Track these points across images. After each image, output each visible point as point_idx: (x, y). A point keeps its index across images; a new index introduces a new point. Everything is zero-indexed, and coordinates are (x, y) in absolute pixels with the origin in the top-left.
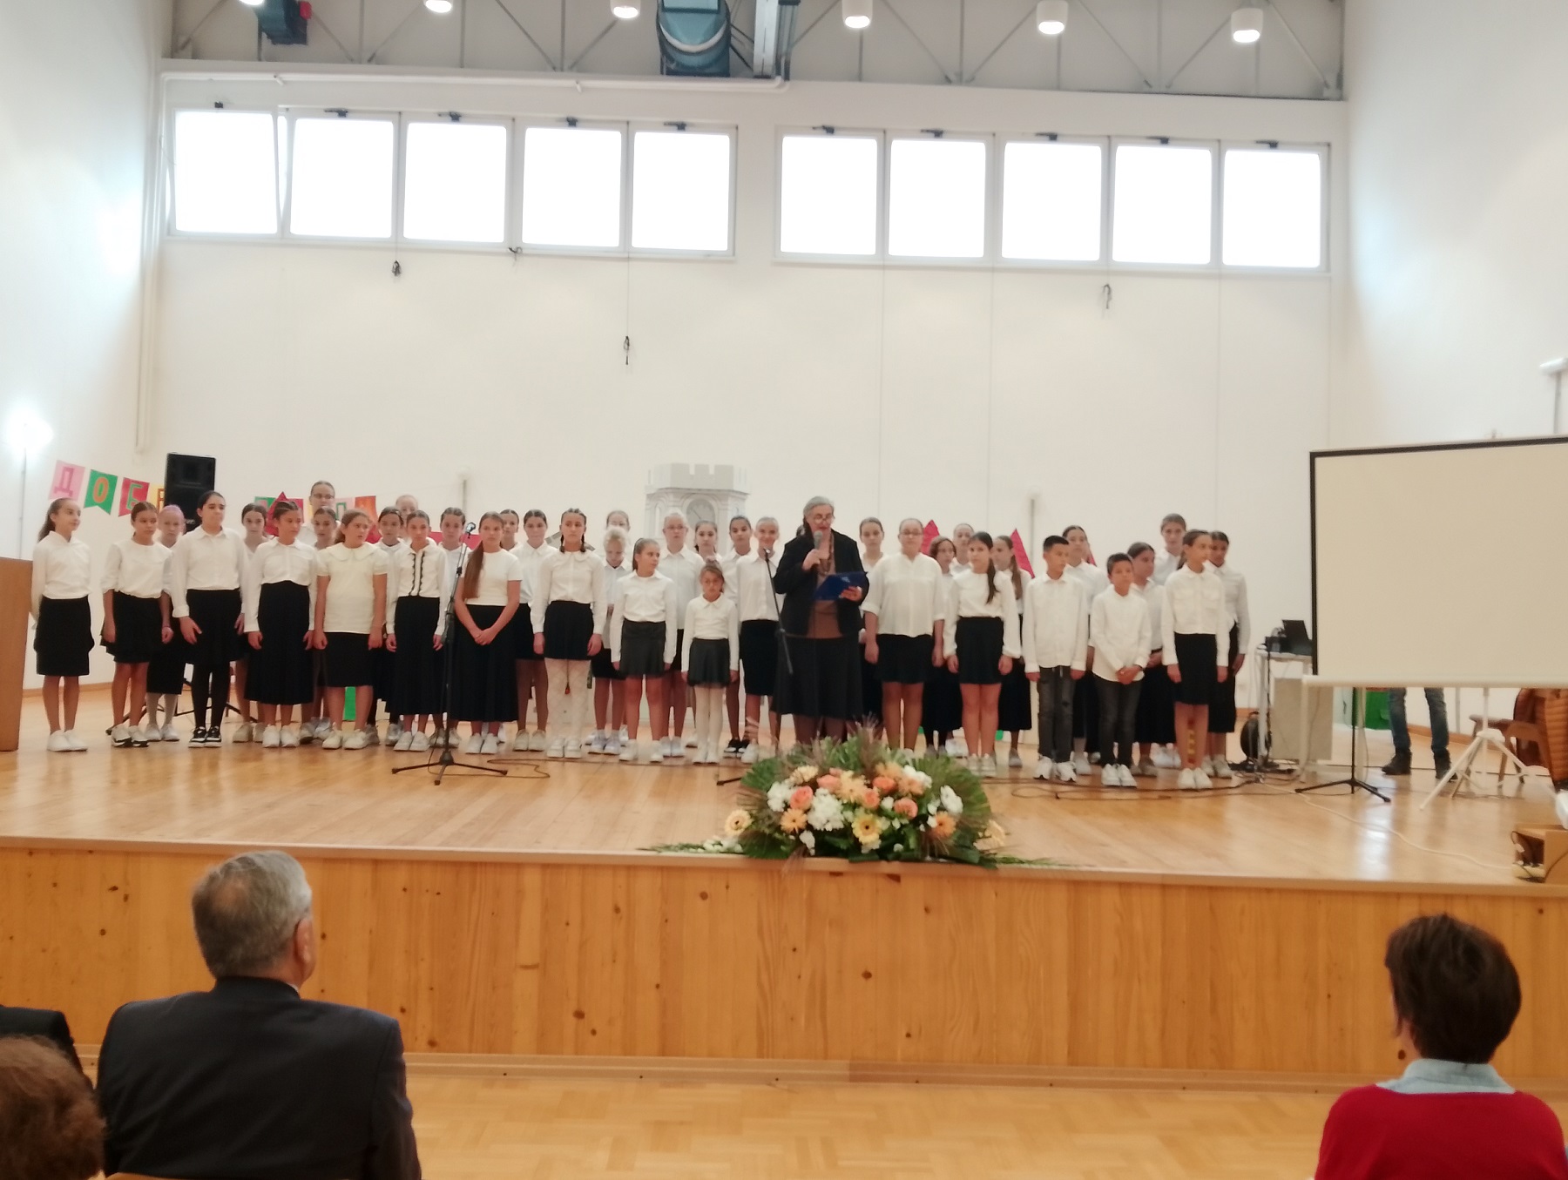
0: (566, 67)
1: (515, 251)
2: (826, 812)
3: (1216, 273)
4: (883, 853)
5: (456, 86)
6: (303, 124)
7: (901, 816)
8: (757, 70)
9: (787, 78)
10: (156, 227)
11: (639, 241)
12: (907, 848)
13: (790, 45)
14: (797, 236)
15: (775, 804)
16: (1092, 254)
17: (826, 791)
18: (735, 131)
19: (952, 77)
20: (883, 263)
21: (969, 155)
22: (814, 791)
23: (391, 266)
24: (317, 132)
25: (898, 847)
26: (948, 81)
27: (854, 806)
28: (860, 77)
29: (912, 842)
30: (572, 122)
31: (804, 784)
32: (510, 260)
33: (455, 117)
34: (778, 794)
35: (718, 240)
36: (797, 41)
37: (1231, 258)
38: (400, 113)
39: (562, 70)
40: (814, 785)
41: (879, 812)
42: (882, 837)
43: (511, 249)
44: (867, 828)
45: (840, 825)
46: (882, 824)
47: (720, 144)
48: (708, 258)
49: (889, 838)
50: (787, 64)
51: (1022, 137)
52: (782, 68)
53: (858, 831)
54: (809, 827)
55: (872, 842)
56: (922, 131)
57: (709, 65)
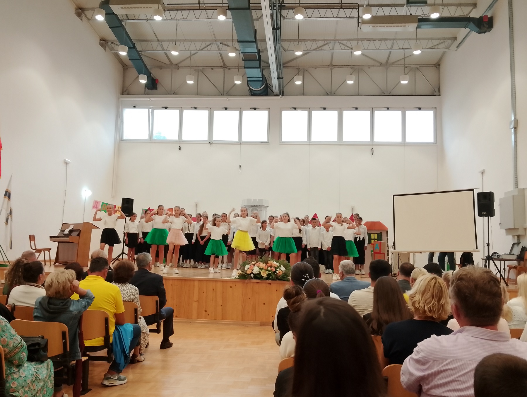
0: (225, 94)
1: (211, 143)
2: (256, 270)
3: (404, 144)
4: (267, 279)
5: (196, 101)
6: (156, 112)
7: (272, 271)
8: (275, 94)
9: (283, 95)
10: (118, 138)
11: (244, 139)
12: (272, 277)
13: (283, 87)
14: (286, 137)
15: (246, 269)
16: (368, 139)
17: (256, 266)
18: (269, 109)
19: (329, 93)
20: (310, 143)
21: (334, 114)
22: (254, 266)
23: (178, 147)
24: (159, 113)
25: (270, 277)
26: (327, 94)
27: (261, 269)
28: (303, 94)
29: (274, 277)
30: (226, 109)
31: (253, 265)
32: (209, 145)
33: (196, 108)
34: (247, 267)
35: (265, 138)
36: (284, 87)
37: (408, 139)
38: (181, 107)
39: (224, 95)
40: (254, 265)
41: (267, 270)
42: (267, 275)
43: (209, 142)
44: (264, 273)
45: (258, 273)
46: (267, 272)
47: (265, 113)
48: (262, 143)
49: (269, 275)
50: (283, 92)
51: (348, 109)
52: (281, 93)
53: (262, 274)
54: (252, 273)
55: (265, 276)
56: (320, 108)
57: (262, 93)
